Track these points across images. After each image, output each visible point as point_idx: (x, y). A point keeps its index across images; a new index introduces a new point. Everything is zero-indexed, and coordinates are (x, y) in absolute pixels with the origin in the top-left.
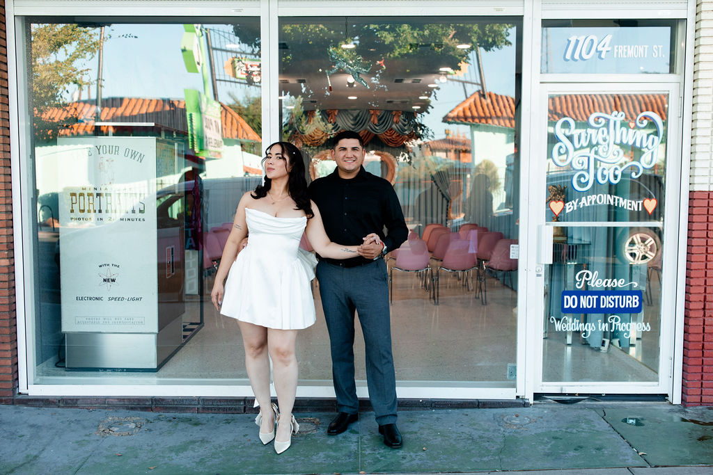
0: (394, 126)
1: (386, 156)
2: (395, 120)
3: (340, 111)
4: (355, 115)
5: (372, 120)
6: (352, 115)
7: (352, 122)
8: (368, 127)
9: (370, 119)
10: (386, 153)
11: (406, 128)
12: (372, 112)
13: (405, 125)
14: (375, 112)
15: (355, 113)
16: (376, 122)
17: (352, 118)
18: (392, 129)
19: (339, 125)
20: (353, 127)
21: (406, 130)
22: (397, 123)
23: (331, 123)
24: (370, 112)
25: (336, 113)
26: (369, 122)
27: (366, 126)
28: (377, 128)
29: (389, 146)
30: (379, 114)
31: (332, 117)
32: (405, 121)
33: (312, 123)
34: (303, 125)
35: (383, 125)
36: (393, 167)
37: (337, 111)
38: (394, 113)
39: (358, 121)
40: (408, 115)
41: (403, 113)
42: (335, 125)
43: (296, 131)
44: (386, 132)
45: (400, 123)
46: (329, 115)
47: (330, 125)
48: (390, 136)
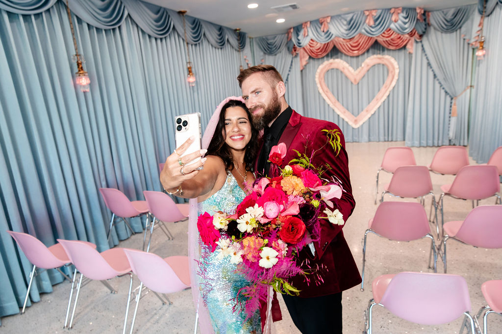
0: (392, 26)
1: (386, 59)
2: (394, 18)
3: (332, 18)
4: (349, 19)
5: (367, 21)
6: (346, 20)
7: (345, 28)
8: (363, 31)
9: (365, 22)
10: (387, 57)
11: (406, 26)
12: (367, 13)
13: (405, 23)
14: (371, 13)
15: (349, 17)
16: (372, 23)
17: (345, 23)
18: (390, 29)
19: (332, 32)
20: (347, 32)
21: (406, 29)
22: (396, 21)
23: (323, 31)
24: (364, 14)
25: (329, 20)
26: (364, 24)
27: (361, 29)
28: (373, 30)
29: (390, 50)
30: (375, 14)
31: (325, 25)
32: (406, 18)
33: (306, 35)
34: (299, 38)
35: (380, 26)
36: (394, 68)
37: (330, 18)
38: (392, 11)
39: (352, 25)
40: (409, 11)
41: (404, 9)
42: (328, 34)
43: (294, 45)
44: (384, 33)
45: (400, 22)
46: (321, 24)
47: (323, 34)
48: (388, 37)
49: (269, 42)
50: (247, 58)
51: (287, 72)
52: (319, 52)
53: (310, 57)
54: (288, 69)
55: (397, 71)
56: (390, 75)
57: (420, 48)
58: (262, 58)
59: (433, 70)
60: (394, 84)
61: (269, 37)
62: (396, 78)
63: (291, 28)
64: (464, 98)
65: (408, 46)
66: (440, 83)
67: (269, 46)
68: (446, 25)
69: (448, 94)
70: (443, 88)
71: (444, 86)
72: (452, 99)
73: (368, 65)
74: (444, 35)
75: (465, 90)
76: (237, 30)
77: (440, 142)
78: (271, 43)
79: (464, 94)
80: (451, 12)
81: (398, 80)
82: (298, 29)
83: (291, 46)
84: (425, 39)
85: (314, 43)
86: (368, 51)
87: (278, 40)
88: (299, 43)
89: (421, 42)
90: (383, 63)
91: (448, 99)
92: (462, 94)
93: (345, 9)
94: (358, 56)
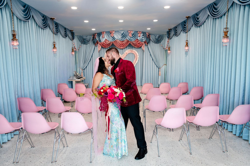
0: (138, 38)
1: (134, 51)
3: (115, 31)
4: (122, 33)
5: (129, 35)
6: (121, 33)
7: (121, 36)
8: (128, 38)
10: (134, 50)
11: (143, 39)
13: (143, 38)
14: (130, 32)
15: (122, 32)
16: (131, 36)
17: (121, 34)
18: (138, 39)
19: (115, 37)
20: (121, 38)
22: (140, 36)
23: (112, 37)
24: (128, 32)
25: (114, 32)
26: (128, 36)
27: (127, 38)
28: (132, 39)
29: (135, 48)
30: (132, 32)
31: (112, 34)
32: (143, 36)
33: (104, 37)
34: (100, 38)
35: (134, 38)
36: (137, 56)
37: (114, 31)
38: (138, 32)
39: (124, 36)
40: (144, 33)
41: (142, 32)
42: (113, 38)
43: (97, 41)
44: (135, 40)
45: (141, 37)
46: (111, 33)
47: (111, 37)
48: (137, 42)
49: (84, 38)
50: (75, 44)
51: (92, 53)
52: (106, 46)
53: (102, 47)
54: (93, 52)
55: (138, 57)
56: (135, 58)
57: (147, 48)
58: (80, 45)
59: (152, 57)
60: (137, 62)
61: (84, 36)
62: (138, 59)
63: (96, 34)
64: (163, 68)
65: (142, 47)
66: (154, 62)
67: (84, 40)
68: (156, 41)
69: (157, 67)
70: (156, 65)
71: (156, 64)
72: (159, 69)
73: (127, 53)
74: (155, 44)
75: (163, 66)
76: (71, 30)
77: (155, 86)
78: (85, 39)
79: (163, 67)
80: (158, 36)
81: (138, 60)
82: (99, 34)
83: (96, 41)
84: (149, 45)
85: (107, 41)
86: (127, 47)
87: (88, 38)
88: (101, 41)
89: (147, 46)
90: (133, 53)
91: (158, 69)
92: (162, 67)
93: (121, 29)
94: (122, 49)
